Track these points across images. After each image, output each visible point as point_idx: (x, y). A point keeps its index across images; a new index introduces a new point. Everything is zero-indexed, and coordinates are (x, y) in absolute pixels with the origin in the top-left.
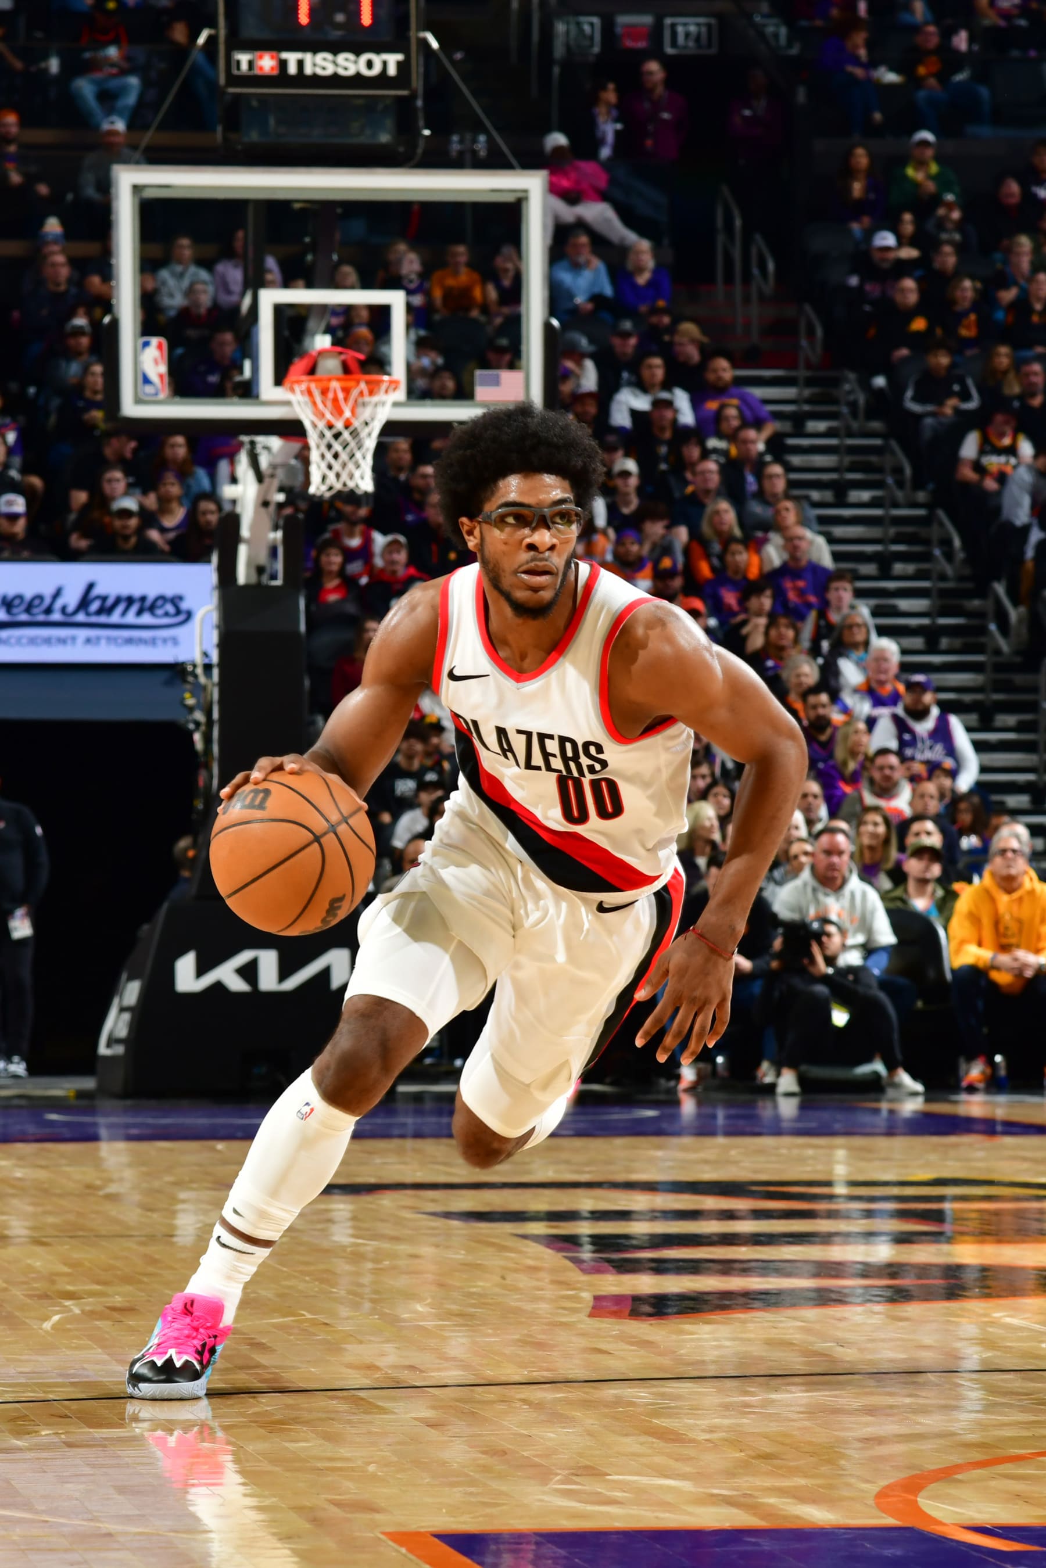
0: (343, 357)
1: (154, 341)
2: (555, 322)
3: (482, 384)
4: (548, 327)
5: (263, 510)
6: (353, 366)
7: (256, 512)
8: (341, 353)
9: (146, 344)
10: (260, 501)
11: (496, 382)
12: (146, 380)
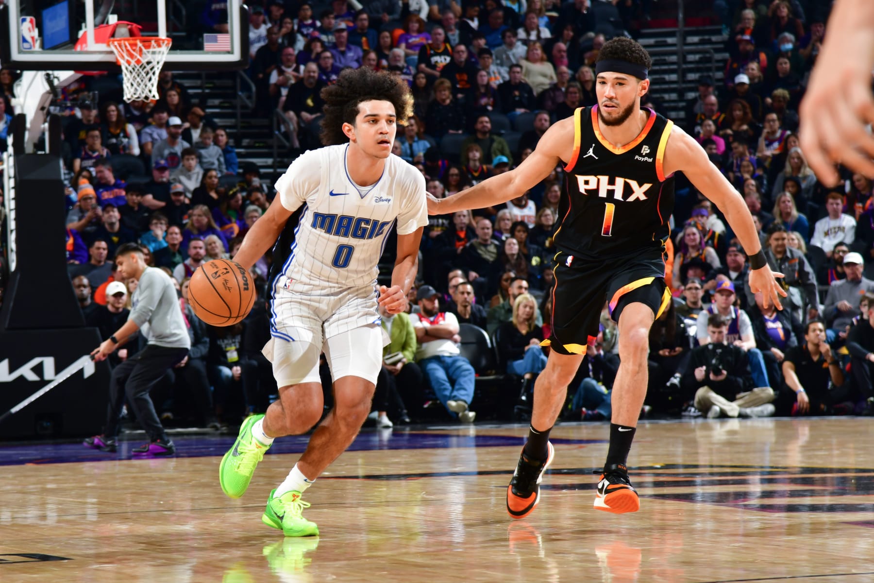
0: (129, 27)
1: (28, 18)
2: (246, 7)
3: (208, 42)
4: (242, 9)
5: (41, 112)
6: (136, 31)
7: (36, 113)
8: (128, 25)
9: (24, 20)
10: (40, 107)
11: (216, 40)
12: (25, 40)
